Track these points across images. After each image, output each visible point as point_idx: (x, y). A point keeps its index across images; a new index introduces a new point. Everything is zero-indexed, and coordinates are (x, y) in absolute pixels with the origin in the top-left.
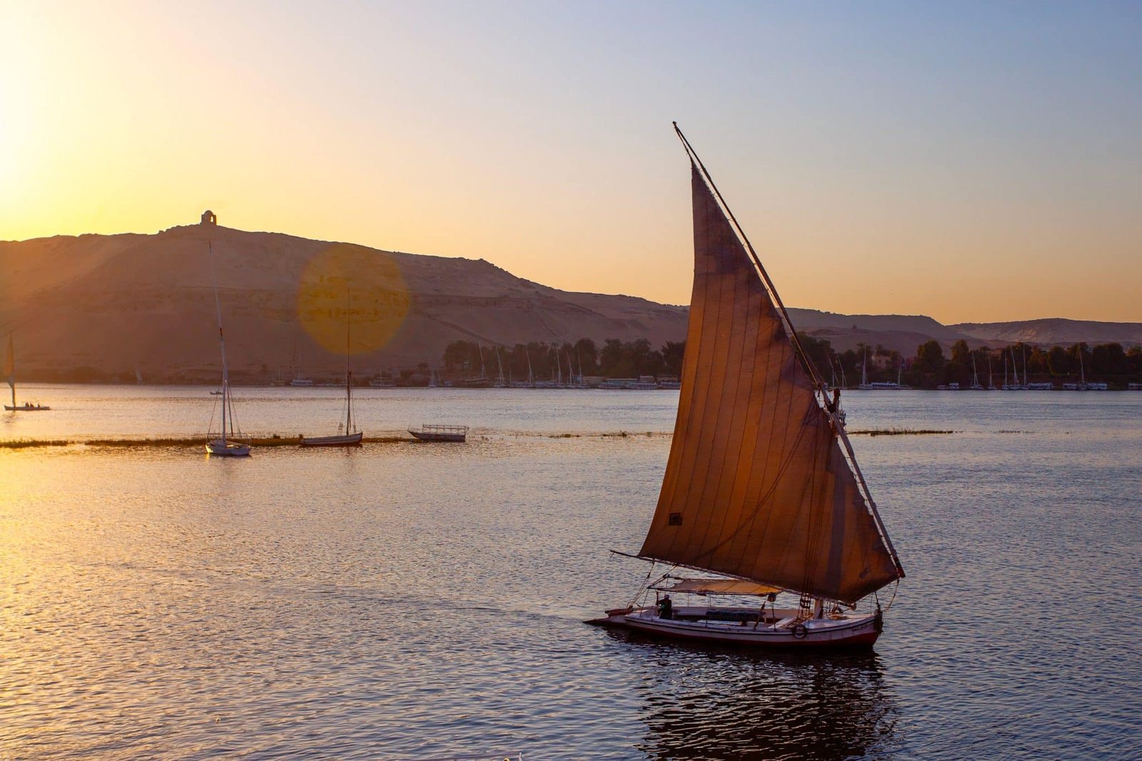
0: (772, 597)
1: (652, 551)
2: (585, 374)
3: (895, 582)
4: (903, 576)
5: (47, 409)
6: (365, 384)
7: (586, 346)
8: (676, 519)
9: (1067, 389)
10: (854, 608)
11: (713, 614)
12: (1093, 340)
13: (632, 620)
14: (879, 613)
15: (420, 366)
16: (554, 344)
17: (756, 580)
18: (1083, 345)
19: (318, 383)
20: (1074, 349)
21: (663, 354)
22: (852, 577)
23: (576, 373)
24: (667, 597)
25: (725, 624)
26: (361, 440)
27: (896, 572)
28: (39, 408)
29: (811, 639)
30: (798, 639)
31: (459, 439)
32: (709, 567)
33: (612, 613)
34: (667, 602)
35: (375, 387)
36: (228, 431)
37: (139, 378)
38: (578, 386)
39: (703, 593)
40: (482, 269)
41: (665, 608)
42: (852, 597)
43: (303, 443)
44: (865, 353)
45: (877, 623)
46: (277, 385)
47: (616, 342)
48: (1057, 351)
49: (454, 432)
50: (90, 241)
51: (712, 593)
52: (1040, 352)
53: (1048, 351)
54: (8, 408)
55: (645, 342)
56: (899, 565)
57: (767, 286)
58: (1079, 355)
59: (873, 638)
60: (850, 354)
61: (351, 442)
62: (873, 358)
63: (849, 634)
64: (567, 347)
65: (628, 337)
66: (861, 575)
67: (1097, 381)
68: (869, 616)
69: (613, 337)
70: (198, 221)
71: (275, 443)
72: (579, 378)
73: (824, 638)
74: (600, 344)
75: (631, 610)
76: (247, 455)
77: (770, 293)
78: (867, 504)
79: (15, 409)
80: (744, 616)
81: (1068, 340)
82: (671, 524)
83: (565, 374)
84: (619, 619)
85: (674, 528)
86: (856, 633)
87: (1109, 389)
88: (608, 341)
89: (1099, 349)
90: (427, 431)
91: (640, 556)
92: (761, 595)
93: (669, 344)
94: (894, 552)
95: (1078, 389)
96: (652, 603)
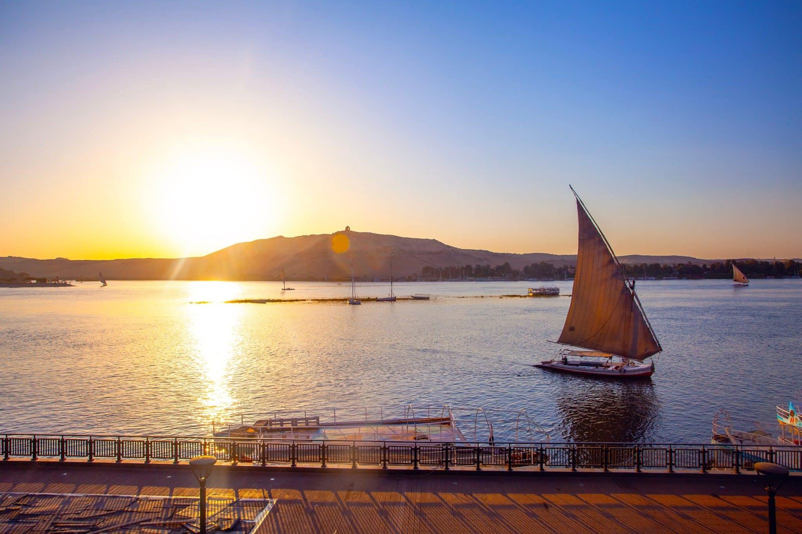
0: (611, 358)
1: (562, 341)
2: (469, 276)
3: (659, 353)
4: (662, 351)
5: (294, 289)
6: (397, 280)
7: (469, 267)
8: (572, 329)
9: (640, 280)
10: (642, 362)
11: (582, 364)
12: (649, 262)
13: (553, 365)
14: (653, 364)
15: (414, 274)
16: (459, 267)
17: (603, 351)
18: (645, 264)
19: (382, 280)
20: (642, 266)
21: (495, 269)
22: (641, 350)
23: (466, 276)
24: (566, 357)
25: (592, 368)
26: (396, 299)
27: (659, 349)
28: (292, 289)
29: (627, 374)
30: (622, 374)
31: (428, 299)
32: (585, 347)
33: (543, 363)
34: (565, 359)
35: (400, 282)
36: (354, 296)
37: (326, 279)
38: (466, 280)
39: (582, 356)
40: (434, 242)
41: (565, 361)
42: (641, 358)
43: (377, 300)
44: (566, 268)
45: (652, 368)
46: (369, 281)
47: (479, 265)
48: (636, 266)
49: (426, 296)
50: (312, 236)
51: (585, 356)
52: (629, 267)
53: (632, 266)
54: (283, 289)
55: (489, 265)
56: (660, 346)
57: (606, 243)
58: (644, 267)
59: (651, 374)
60: (560, 268)
61: (393, 300)
62: (569, 270)
63: (641, 372)
64: (462, 268)
65: (483, 264)
66: (646, 350)
67: (650, 277)
68: (649, 365)
69: (478, 264)
70: (344, 229)
71: (369, 300)
72: (467, 278)
73: (632, 374)
74: (474, 266)
75: (552, 361)
76: (360, 304)
77: (607, 245)
78: (647, 323)
79: (285, 289)
80: (597, 365)
81: (639, 262)
82: (570, 330)
83: (462, 276)
84: (547, 365)
85: (572, 332)
86: (645, 372)
87: (656, 279)
88: (477, 265)
89: (651, 266)
90: (417, 296)
91: (558, 342)
92: (606, 357)
93: (497, 266)
94: (658, 342)
95: (644, 280)
96: (561, 359)
